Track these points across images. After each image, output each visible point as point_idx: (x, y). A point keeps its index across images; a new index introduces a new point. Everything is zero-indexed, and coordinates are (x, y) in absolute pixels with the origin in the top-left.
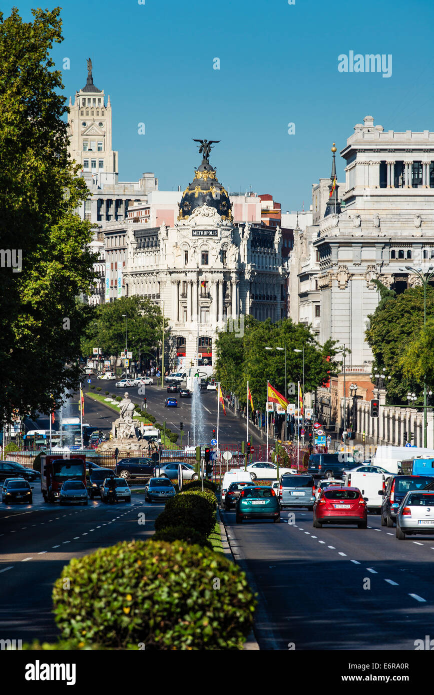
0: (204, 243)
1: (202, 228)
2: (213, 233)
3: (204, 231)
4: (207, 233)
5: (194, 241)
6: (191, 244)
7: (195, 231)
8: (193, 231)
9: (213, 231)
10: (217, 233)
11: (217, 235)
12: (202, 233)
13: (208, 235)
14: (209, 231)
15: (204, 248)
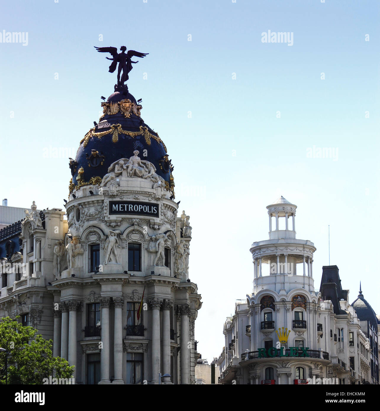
0: (136, 227)
1: (130, 199)
2: (150, 210)
3: (133, 203)
4: (139, 208)
5: (113, 224)
6: (107, 230)
7: (116, 203)
8: (111, 203)
9: (150, 205)
10: (157, 210)
11: (157, 215)
12: (131, 207)
13: (142, 213)
14: (143, 204)
15: (135, 237)
